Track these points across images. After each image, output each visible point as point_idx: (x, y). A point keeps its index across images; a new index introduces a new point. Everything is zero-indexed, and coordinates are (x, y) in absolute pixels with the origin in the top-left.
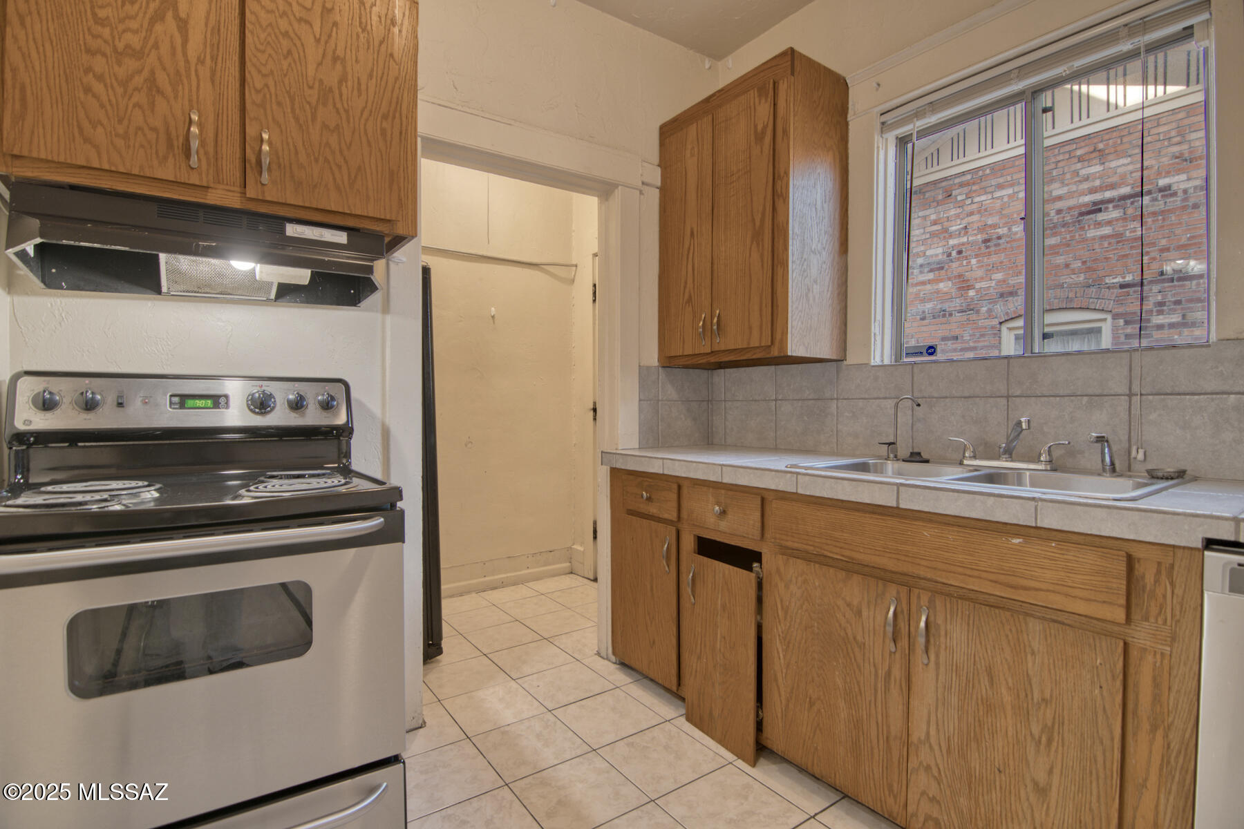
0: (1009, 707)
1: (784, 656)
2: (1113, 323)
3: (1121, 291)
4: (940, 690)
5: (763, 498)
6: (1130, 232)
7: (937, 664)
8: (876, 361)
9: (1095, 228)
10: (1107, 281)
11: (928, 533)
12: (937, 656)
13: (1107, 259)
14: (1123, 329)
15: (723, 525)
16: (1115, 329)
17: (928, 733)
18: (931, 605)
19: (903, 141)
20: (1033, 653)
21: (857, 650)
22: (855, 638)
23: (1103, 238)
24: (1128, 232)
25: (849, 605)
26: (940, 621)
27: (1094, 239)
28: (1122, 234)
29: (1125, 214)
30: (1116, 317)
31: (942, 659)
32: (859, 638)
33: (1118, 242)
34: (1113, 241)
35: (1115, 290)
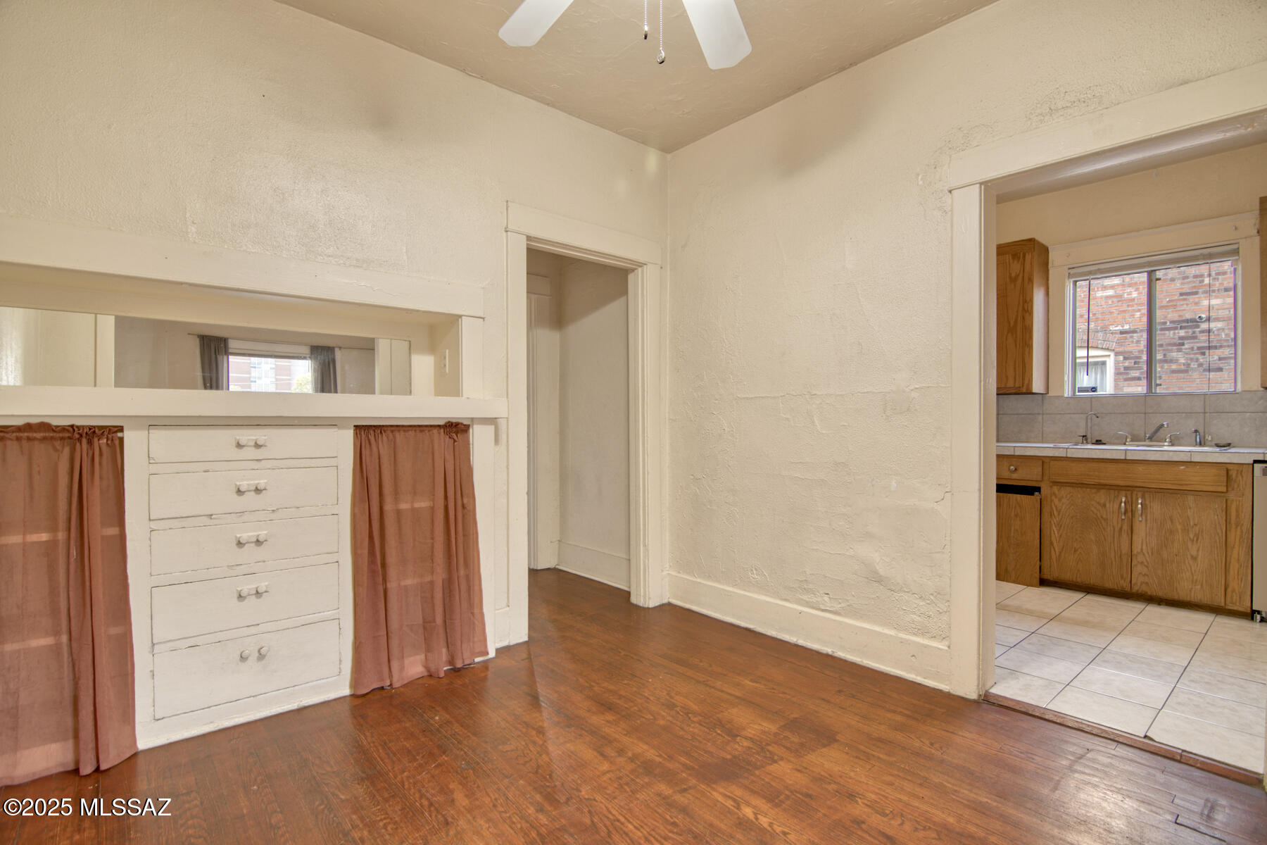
0: (1180, 531)
1: (1058, 533)
2: (1115, 358)
3: (1120, 336)
4: (1148, 530)
5: (1043, 461)
6: (1128, 295)
7: (1146, 520)
8: (1066, 395)
9: (1102, 290)
10: (1111, 329)
11: (1141, 468)
12: (1146, 517)
13: (1111, 313)
14: (1122, 363)
15: (1015, 476)
16: (1116, 363)
17: (1142, 549)
18: (1143, 497)
19: (1075, 282)
20: (1190, 508)
21: (1103, 522)
22: (1102, 517)
23: (1108, 297)
24: (1126, 294)
25: (1098, 503)
26: (1147, 502)
27: (1101, 298)
28: (1121, 296)
29: (1123, 281)
30: (1117, 354)
31: (1148, 518)
32: (1104, 516)
33: (1119, 301)
34: (1115, 300)
35: (1117, 336)
